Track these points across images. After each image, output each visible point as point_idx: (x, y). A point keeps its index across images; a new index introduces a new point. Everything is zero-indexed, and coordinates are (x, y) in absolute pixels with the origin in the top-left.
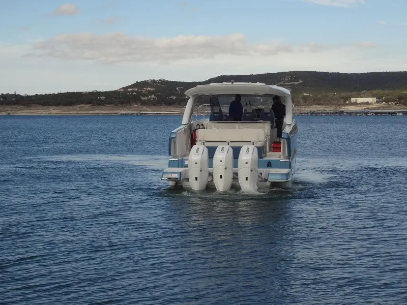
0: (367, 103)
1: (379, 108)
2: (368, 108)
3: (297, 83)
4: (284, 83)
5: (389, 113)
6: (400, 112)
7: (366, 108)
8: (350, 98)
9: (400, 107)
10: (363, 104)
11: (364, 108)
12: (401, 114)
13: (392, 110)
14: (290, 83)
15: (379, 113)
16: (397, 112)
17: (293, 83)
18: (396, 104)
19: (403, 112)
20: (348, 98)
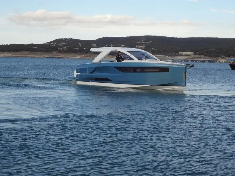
0: (189, 55)
1: (195, 58)
2: (188, 58)
3: (148, 42)
4: (141, 42)
5: (201, 61)
6: (207, 61)
7: (187, 58)
8: (179, 52)
9: (207, 58)
10: (186, 55)
11: (186, 58)
12: (207, 62)
13: (202, 60)
14: (145, 42)
15: (195, 61)
16: (205, 60)
17: (146, 42)
18: (205, 56)
19: (208, 61)
20: (178, 52)
